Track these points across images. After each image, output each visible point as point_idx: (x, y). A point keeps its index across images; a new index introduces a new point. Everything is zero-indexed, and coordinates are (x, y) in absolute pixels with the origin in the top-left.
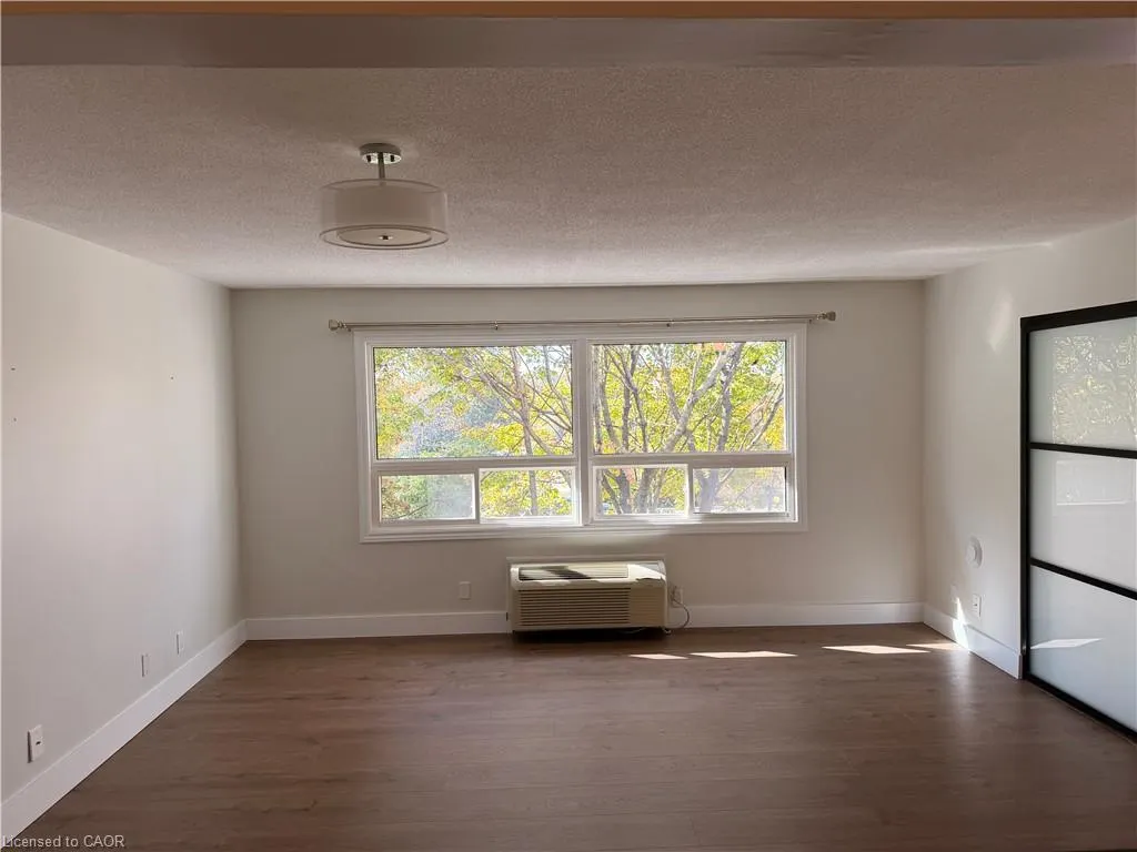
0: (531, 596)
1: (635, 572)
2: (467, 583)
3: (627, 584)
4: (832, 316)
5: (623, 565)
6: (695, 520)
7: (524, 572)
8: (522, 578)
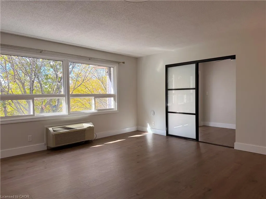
0: (58, 136)
1: (86, 126)
2: (31, 136)
3: (84, 129)
4: (123, 63)
5: (82, 124)
6: (96, 111)
7: (53, 129)
8: (54, 131)
